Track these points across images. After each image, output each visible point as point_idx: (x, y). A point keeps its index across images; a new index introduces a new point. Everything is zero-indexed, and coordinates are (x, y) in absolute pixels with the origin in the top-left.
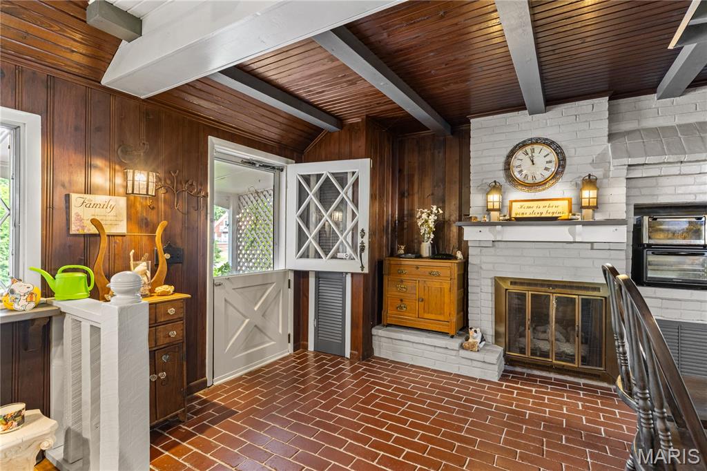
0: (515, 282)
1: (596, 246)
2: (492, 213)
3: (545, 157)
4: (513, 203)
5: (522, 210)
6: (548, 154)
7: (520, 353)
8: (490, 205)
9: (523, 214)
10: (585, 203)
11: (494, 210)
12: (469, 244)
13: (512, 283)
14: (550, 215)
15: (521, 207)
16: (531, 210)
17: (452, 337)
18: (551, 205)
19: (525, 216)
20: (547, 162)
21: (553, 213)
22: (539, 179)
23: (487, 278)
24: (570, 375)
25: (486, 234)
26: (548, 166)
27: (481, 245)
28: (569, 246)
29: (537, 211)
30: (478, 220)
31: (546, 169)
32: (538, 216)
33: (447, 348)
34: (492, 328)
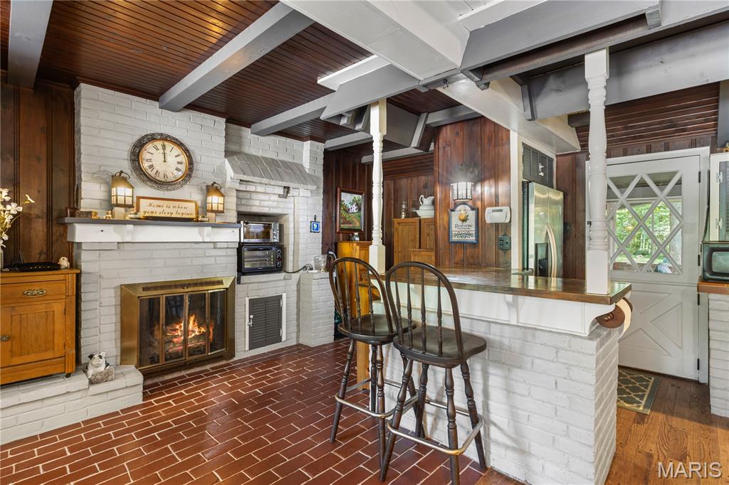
0: (147, 287)
1: (219, 245)
2: (116, 209)
3: (176, 156)
4: (141, 200)
5: (151, 209)
6: (179, 155)
7: (151, 364)
8: (114, 199)
9: (152, 212)
10: (209, 207)
11: (118, 205)
12: (84, 247)
13: (144, 289)
14: (179, 216)
15: (150, 205)
16: (161, 210)
17: (68, 376)
18: (180, 206)
19: (154, 215)
20: (178, 163)
21: (182, 214)
22: (171, 178)
23: (109, 288)
24: (198, 366)
25: (109, 234)
26: (180, 166)
27: (101, 248)
28: (197, 246)
29: (167, 210)
30: (98, 216)
31: (178, 169)
32: (168, 216)
33: (68, 392)
34: (116, 347)
